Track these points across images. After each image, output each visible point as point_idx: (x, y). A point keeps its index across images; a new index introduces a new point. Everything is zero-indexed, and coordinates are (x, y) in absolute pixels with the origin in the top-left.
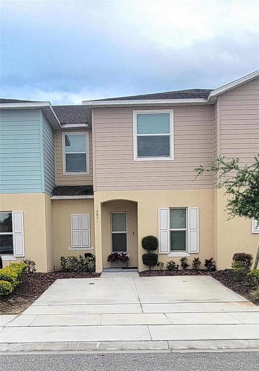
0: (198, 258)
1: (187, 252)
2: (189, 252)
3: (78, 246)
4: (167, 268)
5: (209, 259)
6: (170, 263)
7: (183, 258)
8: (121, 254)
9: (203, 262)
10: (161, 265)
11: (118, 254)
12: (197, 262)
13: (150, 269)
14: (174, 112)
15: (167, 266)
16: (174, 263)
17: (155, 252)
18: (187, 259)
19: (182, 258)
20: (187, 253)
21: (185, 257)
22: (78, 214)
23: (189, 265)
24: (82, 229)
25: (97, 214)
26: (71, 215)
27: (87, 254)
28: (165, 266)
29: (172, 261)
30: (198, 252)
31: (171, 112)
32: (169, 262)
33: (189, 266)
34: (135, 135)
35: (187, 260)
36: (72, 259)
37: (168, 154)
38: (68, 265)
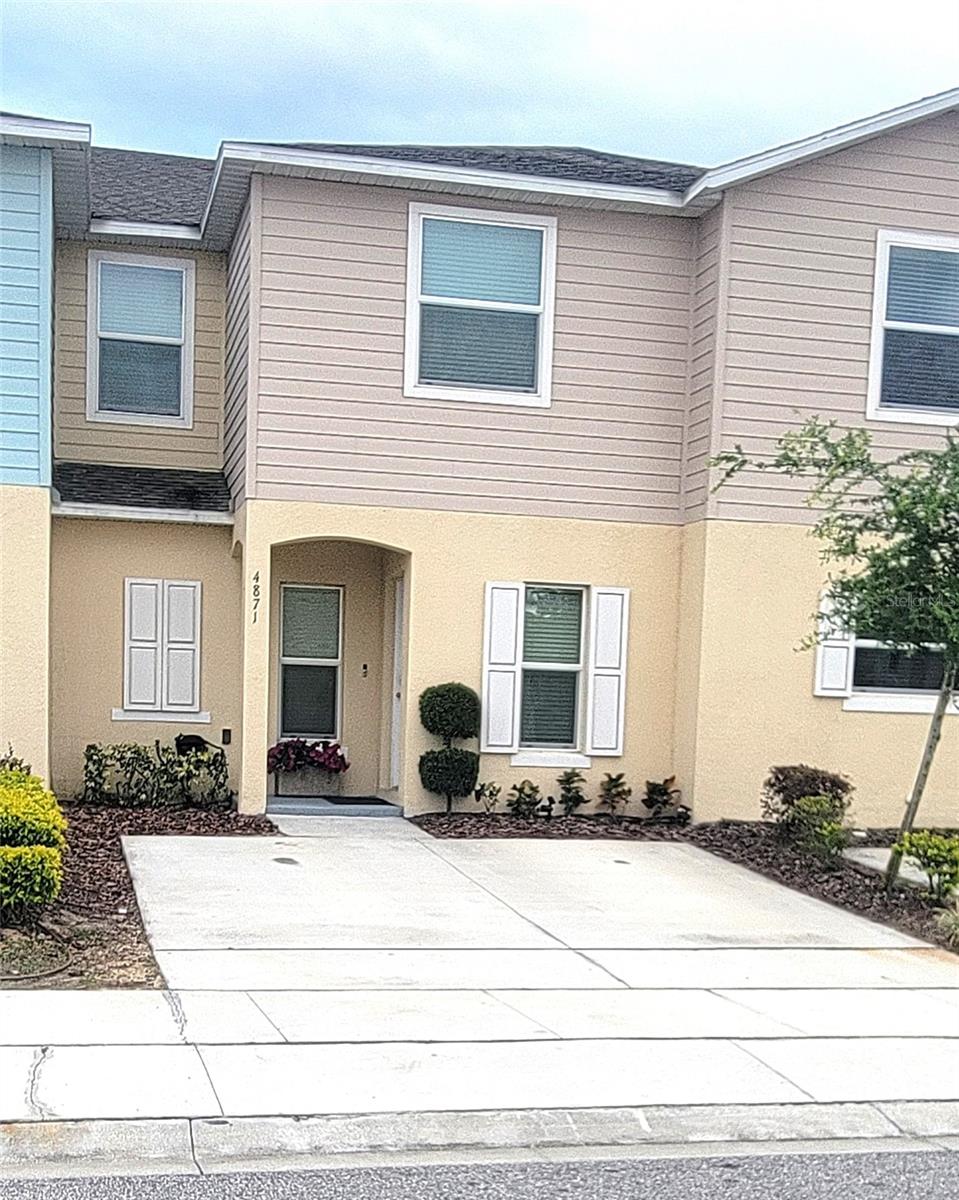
0: (620, 776)
1: (579, 752)
2: (588, 753)
3: (150, 708)
4: (509, 805)
5: (661, 782)
6: (521, 790)
7: (569, 771)
8: (317, 744)
9: (639, 792)
10: (491, 793)
11: (308, 744)
12: (613, 788)
13: (449, 808)
14: (559, 229)
15: (510, 798)
16: (535, 790)
17: (469, 746)
18: (584, 777)
19: (566, 773)
20: (580, 756)
21: (574, 769)
22: (155, 582)
23: (586, 799)
24: (169, 642)
25: (256, 588)
26: (128, 581)
27: (186, 737)
28: (503, 798)
29: (529, 782)
30: (620, 754)
31: (549, 226)
32: (518, 786)
33: (588, 801)
34: (414, 299)
35: (583, 780)
36: (129, 755)
37: (530, 384)
38: (113, 778)
